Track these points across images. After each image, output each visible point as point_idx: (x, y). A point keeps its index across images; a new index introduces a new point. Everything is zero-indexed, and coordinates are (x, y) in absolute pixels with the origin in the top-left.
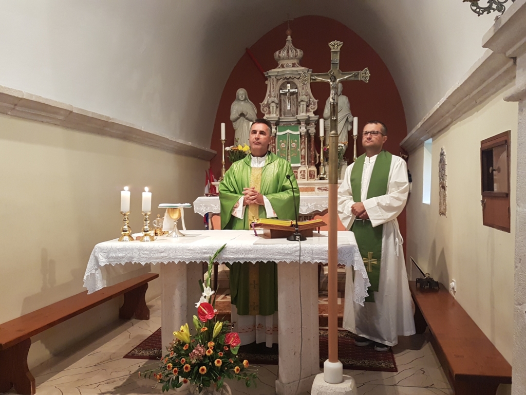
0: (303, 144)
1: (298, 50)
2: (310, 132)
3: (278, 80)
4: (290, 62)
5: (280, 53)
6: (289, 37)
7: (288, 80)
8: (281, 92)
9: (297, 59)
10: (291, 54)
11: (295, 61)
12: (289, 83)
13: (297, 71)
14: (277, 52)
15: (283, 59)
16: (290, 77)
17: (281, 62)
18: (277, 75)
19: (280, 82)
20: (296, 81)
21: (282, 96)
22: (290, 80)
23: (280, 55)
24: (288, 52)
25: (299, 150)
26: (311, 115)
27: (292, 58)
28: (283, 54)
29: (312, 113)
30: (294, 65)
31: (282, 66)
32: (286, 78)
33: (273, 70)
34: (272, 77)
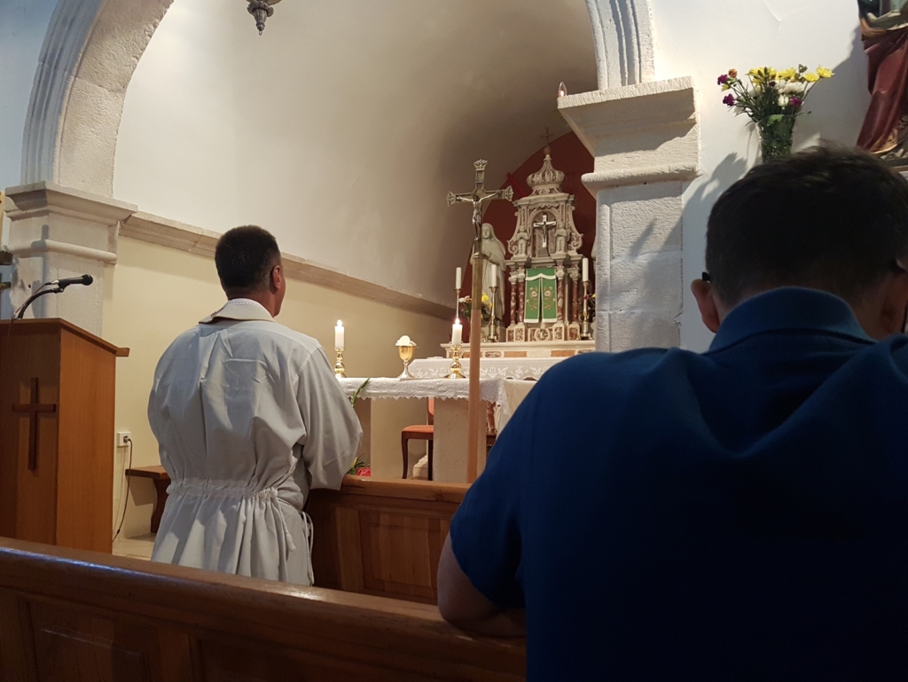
0: (560, 292)
1: (557, 172)
2: (571, 276)
3: (531, 211)
4: (547, 188)
5: (533, 177)
6: (548, 156)
7: (544, 210)
8: (535, 225)
9: (556, 183)
10: (547, 178)
11: (554, 186)
12: (545, 213)
13: (554, 198)
14: (530, 177)
15: (538, 184)
16: (546, 207)
17: (535, 189)
18: (529, 205)
19: (534, 213)
20: (554, 211)
21: (537, 231)
22: (546, 210)
23: (534, 179)
24: (543, 176)
25: (555, 300)
26: (573, 253)
27: (549, 183)
28: (537, 177)
29: (575, 251)
30: (551, 191)
31: (537, 193)
32: (540, 208)
33: (523, 199)
34: (523, 207)
